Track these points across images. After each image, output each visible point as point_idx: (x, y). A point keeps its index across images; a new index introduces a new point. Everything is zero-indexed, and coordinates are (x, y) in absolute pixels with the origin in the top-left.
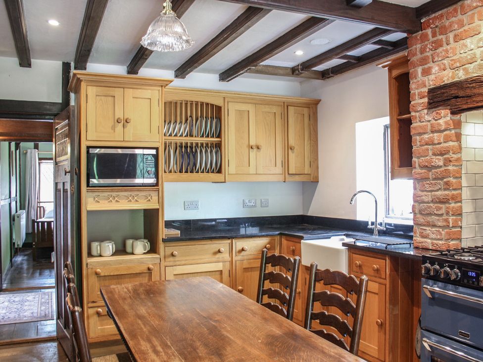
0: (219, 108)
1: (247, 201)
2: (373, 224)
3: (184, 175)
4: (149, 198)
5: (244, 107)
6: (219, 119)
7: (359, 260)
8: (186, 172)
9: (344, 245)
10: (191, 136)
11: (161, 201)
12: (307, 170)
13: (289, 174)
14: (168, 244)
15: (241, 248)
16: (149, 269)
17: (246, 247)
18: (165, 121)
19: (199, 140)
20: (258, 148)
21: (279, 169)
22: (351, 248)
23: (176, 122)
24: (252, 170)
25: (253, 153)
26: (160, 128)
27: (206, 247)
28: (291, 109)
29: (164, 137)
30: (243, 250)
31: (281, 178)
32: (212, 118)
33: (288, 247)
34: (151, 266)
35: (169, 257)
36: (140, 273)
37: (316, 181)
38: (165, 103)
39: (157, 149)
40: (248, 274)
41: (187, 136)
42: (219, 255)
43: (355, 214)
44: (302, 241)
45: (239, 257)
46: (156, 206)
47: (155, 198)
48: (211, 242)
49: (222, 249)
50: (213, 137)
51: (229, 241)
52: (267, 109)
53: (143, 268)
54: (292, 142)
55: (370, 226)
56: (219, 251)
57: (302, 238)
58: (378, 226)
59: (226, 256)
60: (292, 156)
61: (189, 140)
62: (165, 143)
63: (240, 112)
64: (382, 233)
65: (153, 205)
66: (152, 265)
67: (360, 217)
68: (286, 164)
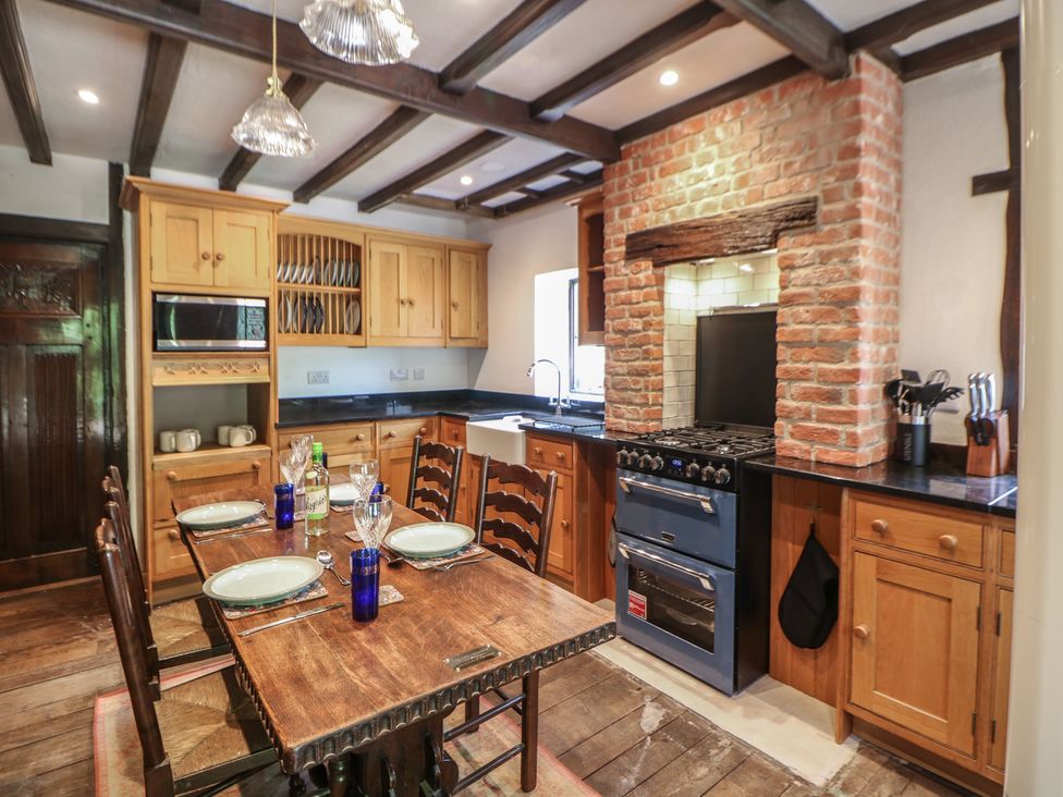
0: (357, 249)
1: (395, 372)
2: (555, 400)
3: (307, 336)
4: (255, 367)
5: (393, 249)
6: (358, 262)
7: (539, 446)
8: (311, 332)
9: (521, 427)
10: (318, 283)
11: (273, 372)
12: (474, 333)
13: (450, 337)
14: (283, 431)
15: (387, 433)
16: (254, 467)
17: (394, 432)
18: (279, 262)
19: (330, 289)
20: (411, 303)
21: (438, 332)
22: (530, 432)
23: (295, 263)
24: (402, 331)
25: (404, 310)
26: (272, 270)
27: (339, 433)
28: (455, 256)
29: (277, 284)
30: (390, 435)
31: (440, 343)
32: (348, 261)
33: (450, 431)
34: (257, 463)
35: (284, 448)
36: (240, 474)
37: (484, 348)
38: (279, 237)
39: (267, 300)
40: (397, 467)
41: (312, 283)
42: (356, 444)
43: (532, 387)
44: (468, 423)
45: (385, 446)
46: (266, 379)
47: (264, 368)
48: (344, 427)
49: (361, 436)
50: (349, 286)
51: (371, 425)
52: (423, 252)
53: (245, 466)
54: (455, 297)
55: (552, 404)
56: (358, 439)
57: (467, 419)
58: (562, 403)
59: (367, 445)
60: (455, 315)
61: (315, 289)
62: (280, 293)
63: (387, 256)
64: (566, 412)
65: (261, 377)
66: (260, 461)
67: (539, 392)
68: (447, 324)
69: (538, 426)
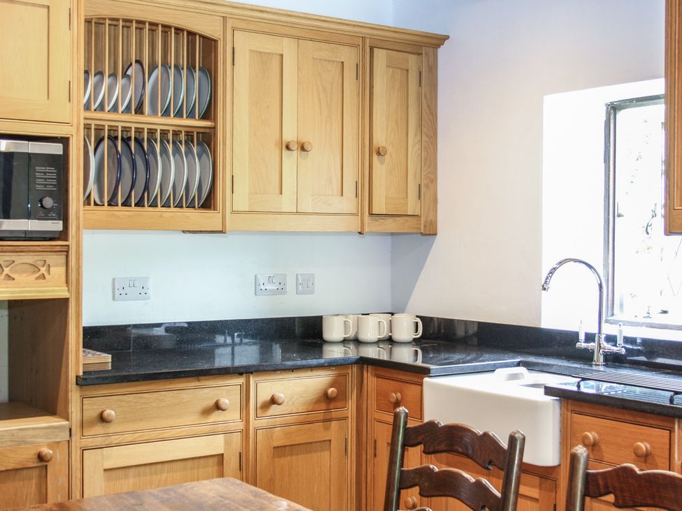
0: (210, 44)
1: (264, 279)
2: (590, 338)
3: (120, 211)
4: (43, 270)
5: (269, 45)
6: (210, 71)
7: (593, 428)
8: (127, 204)
10: (139, 110)
11: (72, 278)
12: (412, 207)
13: (371, 214)
14: (90, 391)
15: (269, 398)
16: (40, 458)
17: (281, 396)
19: (160, 122)
20: (303, 149)
21: (347, 203)
24: (287, 204)
25: (290, 159)
26: (74, 87)
27: (186, 396)
28: (381, 56)
29: (83, 114)
30: (273, 401)
31: (354, 224)
32: (191, 68)
33: (381, 395)
34: (46, 451)
35: (92, 423)
36: (17, 470)
37: (430, 232)
38: (88, 21)
39: (65, 141)
40: (285, 461)
41: (128, 109)
42: (216, 416)
44: (426, 380)
45: (263, 422)
46: (60, 292)
47: (58, 271)
48: (197, 384)
49: (225, 402)
50: (191, 115)
51: (241, 380)
52: (324, 51)
53: (26, 456)
54: (380, 139)
55: (582, 344)
56: (217, 407)
57: (425, 372)
58: (605, 344)
59: (232, 417)
60: (381, 169)
61: (133, 121)
62: (87, 127)
63: (261, 57)
65: (52, 288)
66: (50, 446)
68: (365, 189)
69: (589, 388)
